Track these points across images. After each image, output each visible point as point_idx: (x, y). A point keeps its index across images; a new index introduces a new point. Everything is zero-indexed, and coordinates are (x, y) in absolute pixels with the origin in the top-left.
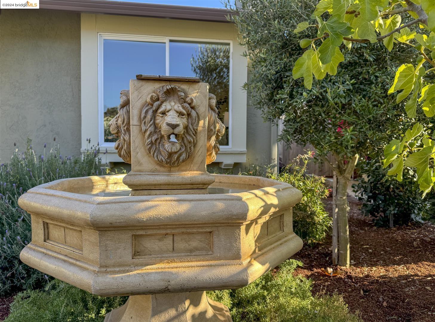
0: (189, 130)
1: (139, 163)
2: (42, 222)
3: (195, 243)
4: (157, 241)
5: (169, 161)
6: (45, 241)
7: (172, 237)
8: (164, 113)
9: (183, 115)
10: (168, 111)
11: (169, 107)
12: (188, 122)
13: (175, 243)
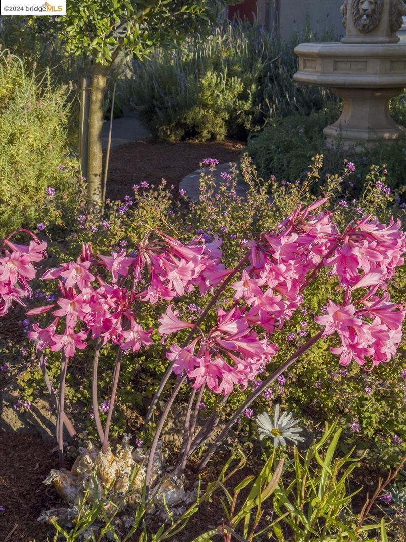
1: (350, 31)
2: (303, 60)
3: (360, 67)
4: (344, 64)
6: (304, 69)
7: (350, 63)
13: (351, 66)
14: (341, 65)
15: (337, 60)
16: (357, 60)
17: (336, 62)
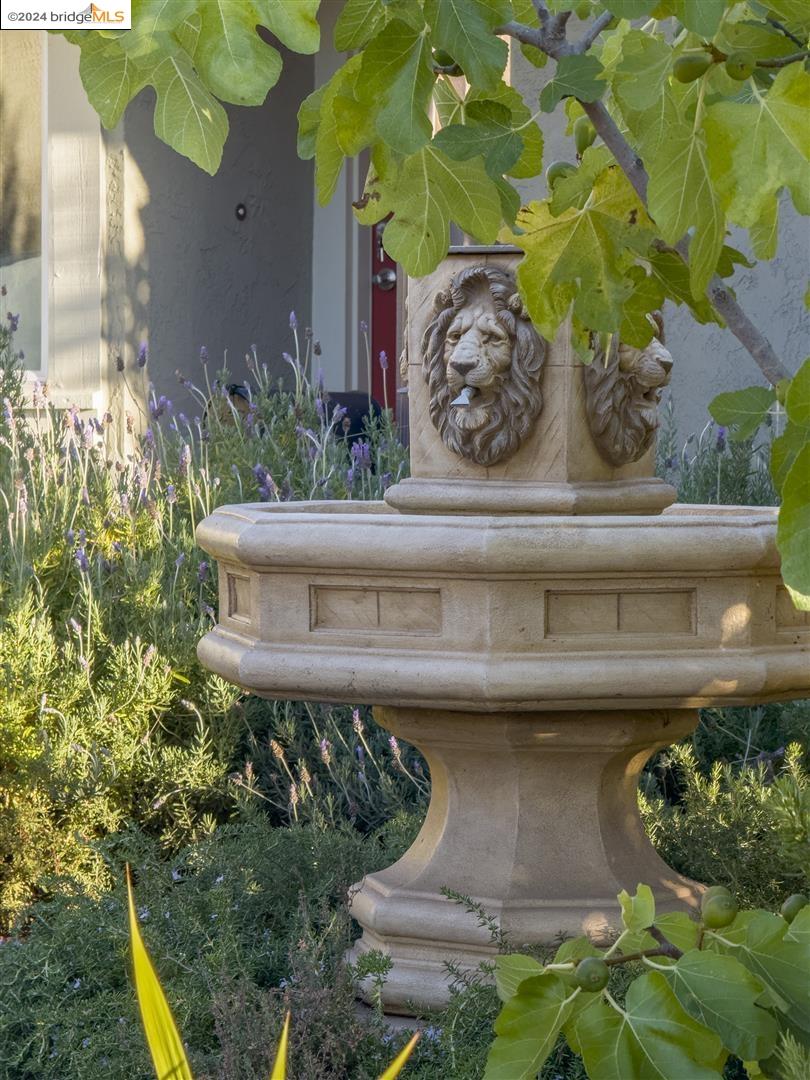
0: (514, 376)
1: (424, 457)
2: (225, 576)
3: (414, 614)
4: (352, 602)
5: (468, 451)
6: (230, 615)
7: (375, 597)
8: (457, 336)
9: (499, 338)
10: (465, 331)
11: (466, 323)
12: (511, 357)
13: (381, 609)
14: (341, 606)
15: (321, 581)
16: (400, 584)
17: (317, 591)
